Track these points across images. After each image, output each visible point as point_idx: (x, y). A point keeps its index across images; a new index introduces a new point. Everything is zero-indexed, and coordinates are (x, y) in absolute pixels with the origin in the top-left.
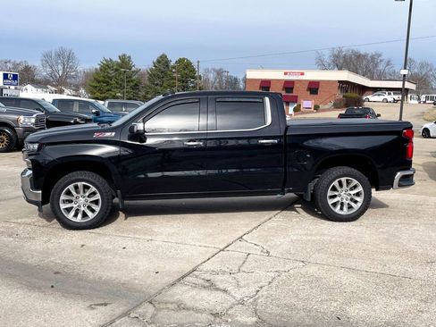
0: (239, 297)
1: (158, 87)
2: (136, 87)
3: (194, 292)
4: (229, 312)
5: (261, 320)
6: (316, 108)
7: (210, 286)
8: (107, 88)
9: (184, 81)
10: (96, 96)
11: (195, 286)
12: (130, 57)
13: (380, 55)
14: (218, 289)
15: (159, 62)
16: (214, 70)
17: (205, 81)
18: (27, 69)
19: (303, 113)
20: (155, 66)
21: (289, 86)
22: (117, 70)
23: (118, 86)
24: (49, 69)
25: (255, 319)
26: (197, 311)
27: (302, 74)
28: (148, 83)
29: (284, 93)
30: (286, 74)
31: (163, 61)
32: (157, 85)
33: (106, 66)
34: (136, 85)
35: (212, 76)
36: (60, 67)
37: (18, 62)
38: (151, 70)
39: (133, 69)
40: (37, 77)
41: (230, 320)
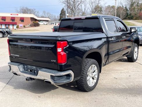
6: (24, 27)
13: (35, 10)
19: (20, 28)
21: (13, 19)
27: (18, 15)
29: (11, 21)
30: (11, 14)
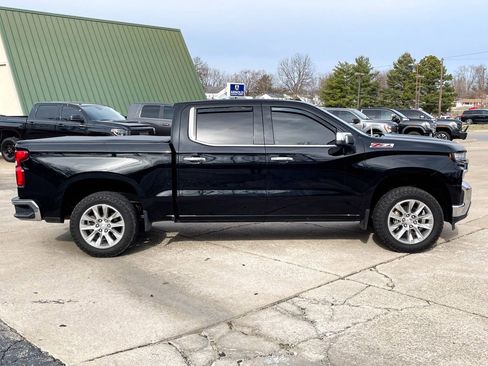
0: (322, 330)
1: (398, 91)
2: (373, 92)
3: (278, 320)
4: (299, 346)
5: (328, 359)
7: (302, 315)
8: (339, 94)
9: (430, 82)
10: (329, 103)
11: (285, 313)
12: (368, 59)
14: (306, 320)
15: (400, 62)
16: (472, 68)
17: (460, 81)
18: (265, 79)
20: (396, 67)
22: (352, 74)
23: (353, 92)
24: (285, 77)
25: (322, 357)
26: (268, 339)
28: (387, 87)
31: (406, 60)
32: (398, 88)
33: (341, 71)
34: (374, 90)
35: (469, 76)
36: (296, 75)
37: (257, 71)
38: (391, 72)
39: (371, 72)
40: (274, 87)
41: (295, 354)
